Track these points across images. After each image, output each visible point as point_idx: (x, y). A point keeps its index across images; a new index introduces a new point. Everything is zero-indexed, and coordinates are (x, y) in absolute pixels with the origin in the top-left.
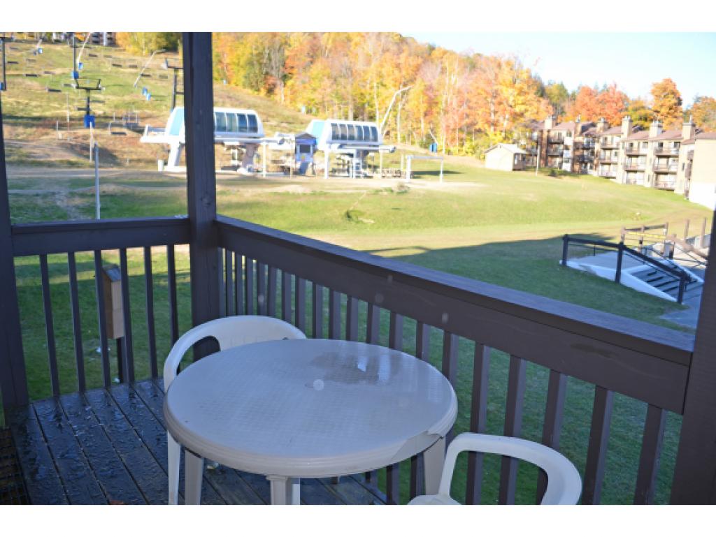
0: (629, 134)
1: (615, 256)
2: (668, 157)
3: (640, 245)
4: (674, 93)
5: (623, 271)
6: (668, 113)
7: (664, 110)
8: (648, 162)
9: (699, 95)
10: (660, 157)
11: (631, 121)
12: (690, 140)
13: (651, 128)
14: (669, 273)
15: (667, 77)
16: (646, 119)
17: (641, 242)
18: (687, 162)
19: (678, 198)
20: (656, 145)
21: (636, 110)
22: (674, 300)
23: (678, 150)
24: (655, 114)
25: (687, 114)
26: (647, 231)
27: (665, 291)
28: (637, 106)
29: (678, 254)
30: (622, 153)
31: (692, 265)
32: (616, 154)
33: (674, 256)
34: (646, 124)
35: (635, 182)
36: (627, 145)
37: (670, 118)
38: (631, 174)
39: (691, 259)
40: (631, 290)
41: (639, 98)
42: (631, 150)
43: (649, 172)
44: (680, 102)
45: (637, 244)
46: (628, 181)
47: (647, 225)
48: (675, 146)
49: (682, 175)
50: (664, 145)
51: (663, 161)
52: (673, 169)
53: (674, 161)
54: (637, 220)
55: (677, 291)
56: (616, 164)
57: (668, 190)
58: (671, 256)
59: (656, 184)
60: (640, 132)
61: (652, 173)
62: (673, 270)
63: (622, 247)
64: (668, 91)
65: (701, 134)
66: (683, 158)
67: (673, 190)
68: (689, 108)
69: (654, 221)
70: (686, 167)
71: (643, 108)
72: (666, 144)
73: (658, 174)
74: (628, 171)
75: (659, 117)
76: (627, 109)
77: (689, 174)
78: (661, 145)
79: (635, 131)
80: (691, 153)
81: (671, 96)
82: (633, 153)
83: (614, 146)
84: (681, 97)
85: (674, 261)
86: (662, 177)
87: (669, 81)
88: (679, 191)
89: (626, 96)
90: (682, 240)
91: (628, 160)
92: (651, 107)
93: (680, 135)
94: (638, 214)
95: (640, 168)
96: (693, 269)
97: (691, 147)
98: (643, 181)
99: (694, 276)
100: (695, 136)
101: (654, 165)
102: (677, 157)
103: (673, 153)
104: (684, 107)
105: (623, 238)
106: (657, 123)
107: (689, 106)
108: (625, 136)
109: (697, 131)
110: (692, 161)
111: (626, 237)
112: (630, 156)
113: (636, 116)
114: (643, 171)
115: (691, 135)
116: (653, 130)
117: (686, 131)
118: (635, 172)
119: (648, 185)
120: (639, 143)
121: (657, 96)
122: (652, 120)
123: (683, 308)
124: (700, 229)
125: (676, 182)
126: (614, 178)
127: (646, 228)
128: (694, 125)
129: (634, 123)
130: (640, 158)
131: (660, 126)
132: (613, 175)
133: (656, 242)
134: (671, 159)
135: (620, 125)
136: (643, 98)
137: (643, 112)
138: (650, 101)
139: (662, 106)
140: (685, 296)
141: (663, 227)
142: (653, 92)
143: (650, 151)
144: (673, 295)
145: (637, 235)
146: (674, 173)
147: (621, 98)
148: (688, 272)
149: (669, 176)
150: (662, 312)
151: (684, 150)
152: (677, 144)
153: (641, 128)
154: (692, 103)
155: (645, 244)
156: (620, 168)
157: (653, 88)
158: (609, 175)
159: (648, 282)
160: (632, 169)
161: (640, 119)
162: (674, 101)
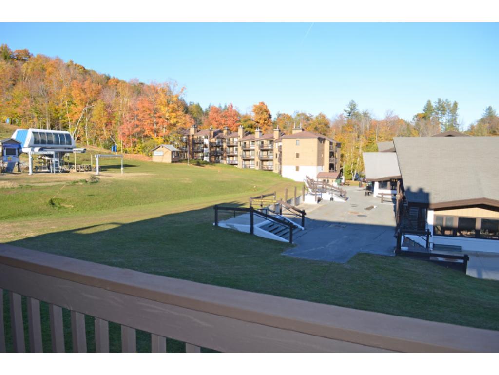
0: (243, 137)
1: (248, 216)
2: (267, 150)
3: (261, 208)
4: (266, 111)
5: (255, 226)
6: (264, 123)
7: (262, 122)
8: (255, 154)
9: (280, 113)
10: (262, 150)
11: (243, 128)
12: (279, 139)
13: (256, 133)
14: (282, 224)
15: (261, 101)
16: (252, 127)
17: (261, 206)
18: (278, 153)
19: (275, 175)
20: (259, 143)
21: (245, 121)
22: (287, 241)
23: (272, 146)
24: (257, 124)
25: (274, 123)
26: (264, 198)
27: (281, 236)
28: (246, 119)
29: (284, 211)
30: (240, 148)
31: (293, 217)
32: (237, 150)
33: (283, 213)
34: (252, 130)
35: (249, 167)
36: (242, 144)
37: (266, 127)
38: (247, 162)
39: (292, 213)
40: (261, 238)
41: (247, 114)
42: (245, 147)
43: (257, 160)
44: (270, 117)
45: (260, 208)
46: (245, 166)
47: (264, 194)
48: (271, 143)
49: (276, 161)
50: (265, 143)
51: (265, 153)
52: (271, 158)
53: (271, 152)
54: (255, 191)
55: (288, 235)
56: (237, 156)
57: (269, 171)
58: (281, 213)
59: (262, 167)
60: (249, 135)
61: (259, 161)
62: (283, 221)
63: (251, 210)
64: (262, 110)
65: (284, 136)
66: (276, 151)
67: (272, 171)
68: (275, 120)
69: (265, 191)
70: (278, 156)
71: (250, 120)
72: (265, 142)
73: (262, 161)
74: (245, 160)
75: (259, 126)
76: (240, 121)
77: (280, 161)
78: (262, 143)
79: (247, 135)
80: (280, 148)
81: (265, 113)
82: (247, 149)
83: (235, 144)
84: (271, 114)
85: (283, 216)
86: (265, 163)
87: (263, 104)
88: (276, 171)
89: (239, 113)
90: (284, 202)
91: (244, 153)
92: (253, 119)
93: (273, 137)
94: (255, 187)
95: (252, 157)
96: (294, 220)
97: (280, 144)
98: (254, 165)
99: (295, 224)
100: (281, 137)
101: (259, 155)
102: (272, 150)
103: (270, 147)
104: (273, 119)
105: (251, 204)
106: (259, 130)
107: (275, 119)
108: (240, 138)
109: (282, 134)
110: (281, 152)
111: (253, 203)
112: (245, 151)
113: (245, 125)
114: (253, 160)
115: (279, 136)
116: (257, 134)
117: (276, 134)
118: (249, 160)
119: (257, 168)
120: (249, 143)
121: (257, 113)
122: (255, 128)
123: (293, 246)
124: (293, 194)
125: (273, 165)
126: (237, 165)
127: (264, 196)
128: (280, 131)
129: (245, 130)
130: (251, 151)
131: (260, 132)
132: (236, 163)
133: (270, 205)
134: (269, 152)
135: (237, 131)
136: (248, 113)
137: (249, 123)
138: (253, 116)
139: (260, 119)
140: (294, 237)
141: (273, 194)
142: (254, 111)
143: (256, 147)
144: (286, 238)
145: (258, 201)
146: (272, 160)
147: (236, 114)
148: (291, 221)
149: (269, 162)
150: (282, 250)
151: (276, 146)
152: (272, 142)
153: (250, 133)
154: (276, 117)
155: (264, 206)
156: (240, 158)
157: (254, 108)
158: (234, 163)
159: (270, 231)
160: (247, 158)
161: (248, 127)
162: (267, 116)
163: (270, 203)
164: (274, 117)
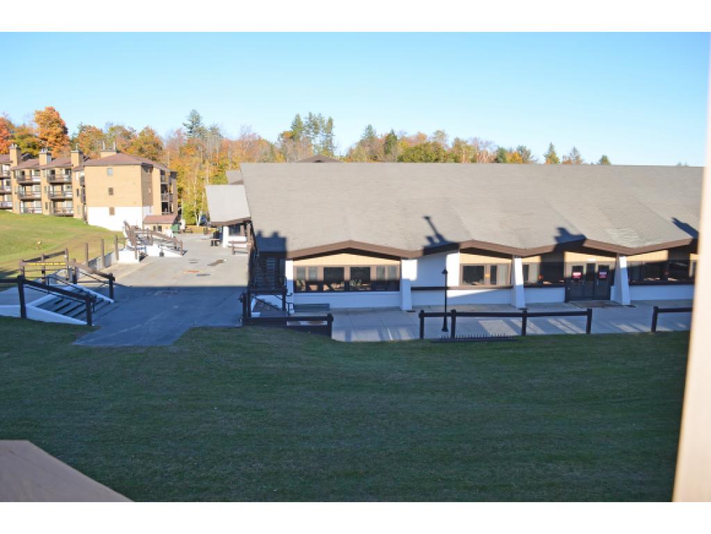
0: (18, 163)
1: (15, 290)
2: (62, 184)
3: (43, 276)
4: (59, 122)
5: (28, 305)
6: (56, 141)
7: (51, 139)
8: (42, 190)
9: (83, 125)
10: (54, 184)
11: (18, 149)
12: (80, 166)
13: (40, 155)
14: (75, 299)
15: (49, 105)
16: (34, 147)
17: (43, 272)
18: (80, 188)
19: (77, 223)
20: (48, 172)
21: (22, 138)
22: (84, 323)
23: (70, 177)
24: (43, 142)
25: (72, 142)
26: (47, 260)
27: (74, 317)
28: (23, 134)
29: (81, 278)
30: (14, 182)
31: (98, 285)
32: (8, 184)
33: (79, 280)
34: (35, 152)
35: (33, 211)
36: (18, 174)
37: (58, 147)
38: (28, 204)
39: (92, 279)
40: (40, 323)
41: (24, 125)
42: (24, 179)
43: (46, 199)
44: (65, 131)
45: (41, 275)
46: (26, 211)
47: (46, 254)
48: (67, 173)
49: (77, 200)
50: (56, 173)
51: (58, 188)
52: (69, 196)
53: (68, 187)
54: (39, 249)
55: (85, 315)
56: (10, 193)
57: (67, 216)
58: (75, 280)
59: (55, 211)
60: (30, 160)
61: (49, 201)
62: (79, 295)
63: (21, 281)
64: (51, 119)
65: (89, 161)
66: (76, 184)
67: (72, 216)
68: (75, 136)
70: (80, 192)
71: (30, 136)
72: (57, 170)
73: (55, 201)
74: (24, 201)
75: (47, 145)
76: (13, 137)
77: (84, 199)
78: (53, 172)
79: (25, 159)
80: (82, 179)
81: (57, 125)
82: (27, 181)
83: (5, 175)
84: (67, 126)
85: (79, 285)
86: (59, 204)
87: (52, 110)
88: (78, 216)
89: (10, 123)
90: (85, 263)
91: (22, 189)
92: (37, 135)
93: (70, 163)
94: (39, 243)
95: (38, 196)
96: (99, 290)
97: (82, 174)
98: (41, 208)
99: (99, 296)
100: (83, 163)
101: (49, 192)
102: (70, 183)
103: (65, 180)
104: (70, 135)
105: (23, 271)
106: (46, 151)
107: (74, 134)
108: (15, 164)
109: (84, 158)
110: (84, 186)
111: (26, 269)
112: (24, 185)
113: (23, 144)
114: (39, 200)
115: (80, 162)
116: (43, 159)
117: (75, 159)
118: (32, 200)
119: (47, 213)
120: (31, 172)
121: (42, 124)
122: (40, 148)
123: (93, 329)
124: (99, 249)
125: (72, 207)
126: (11, 208)
127: (46, 257)
128: (81, 153)
129: (23, 152)
130: (34, 186)
131: (48, 154)
132: (10, 205)
133: (59, 270)
134: (65, 186)
135: (7, 153)
136: (27, 124)
137: (30, 140)
138: (35, 128)
139: (48, 134)
140: (94, 317)
141: (63, 253)
142: (37, 121)
143: (42, 178)
144: (82, 319)
145: (39, 265)
146: (70, 199)
147: (5, 125)
148: (93, 293)
149: (66, 202)
150: (74, 338)
151: (76, 177)
152: (68, 171)
153: (31, 156)
154: (77, 131)
155: (48, 273)
156: (15, 197)
157: (37, 116)
158: (4, 206)
159: (57, 311)
160: (28, 197)
161: (29, 147)
162: (60, 130)
163: (58, 268)
164: (73, 132)
